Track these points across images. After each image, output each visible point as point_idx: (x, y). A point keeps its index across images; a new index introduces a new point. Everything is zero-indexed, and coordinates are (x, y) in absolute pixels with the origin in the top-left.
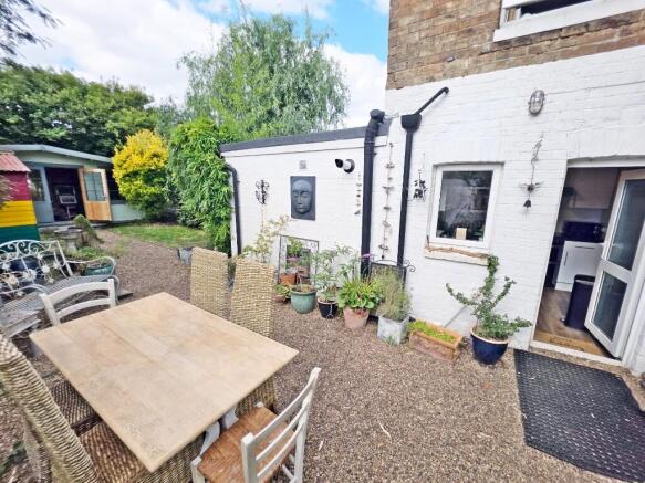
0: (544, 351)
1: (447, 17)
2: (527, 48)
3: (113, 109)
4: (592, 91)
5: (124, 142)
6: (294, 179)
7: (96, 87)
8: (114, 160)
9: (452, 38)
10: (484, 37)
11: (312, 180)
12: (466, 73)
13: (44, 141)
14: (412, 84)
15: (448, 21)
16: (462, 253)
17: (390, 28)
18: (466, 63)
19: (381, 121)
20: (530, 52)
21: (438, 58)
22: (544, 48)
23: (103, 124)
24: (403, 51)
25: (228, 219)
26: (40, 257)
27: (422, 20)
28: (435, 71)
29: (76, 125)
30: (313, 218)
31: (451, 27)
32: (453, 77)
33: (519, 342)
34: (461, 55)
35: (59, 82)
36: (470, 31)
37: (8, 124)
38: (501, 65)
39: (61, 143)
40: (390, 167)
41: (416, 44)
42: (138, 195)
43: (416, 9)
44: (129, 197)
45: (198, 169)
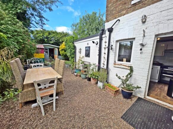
0: (150, 100)
1: (119, 1)
2: (141, 4)
3: (62, 37)
4: (163, 11)
5: (62, 43)
6: (86, 47)
7: (60, 33)
8: (60, 47)
9: (121, 6)
10: (129, 4)
11: (89, 47)
12: (124, 15)
13: (50, 44)
14: (111, 20)
15: (120, 2)
16: (123, 65)
17: (107, 8)
18: (124, 12)
19: (104, 31)
20: (142, 5)
21: (117, 12)
22: (146, 3)
23: (60, 40)
24: (109, 13)
25: (74, 57)
26: (39, 61)
27: (114, 4)
28: (116, 16)
29: (55, 41)
30: (89, 57)
31: (120, 3)
32: (121, 16)
33: (141, 95)
34: (123, 10)
35: (54, 33)
36: (125, 3)
37: (45, 41)
38: (134, 10)
39: (52, 44)
40: (106, 42)
41: (112, 10)
42: (63, 54)
43: (112, 2)
44: (61, 54)
45: (69, 46)
